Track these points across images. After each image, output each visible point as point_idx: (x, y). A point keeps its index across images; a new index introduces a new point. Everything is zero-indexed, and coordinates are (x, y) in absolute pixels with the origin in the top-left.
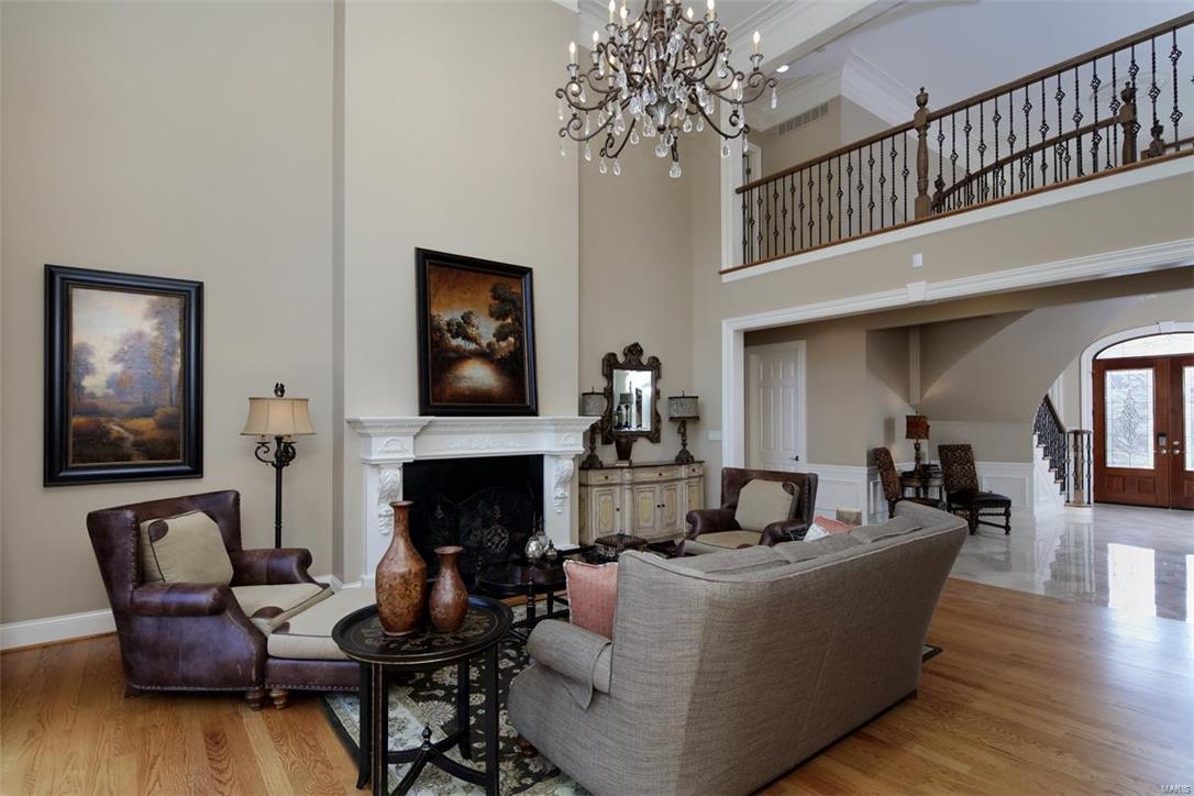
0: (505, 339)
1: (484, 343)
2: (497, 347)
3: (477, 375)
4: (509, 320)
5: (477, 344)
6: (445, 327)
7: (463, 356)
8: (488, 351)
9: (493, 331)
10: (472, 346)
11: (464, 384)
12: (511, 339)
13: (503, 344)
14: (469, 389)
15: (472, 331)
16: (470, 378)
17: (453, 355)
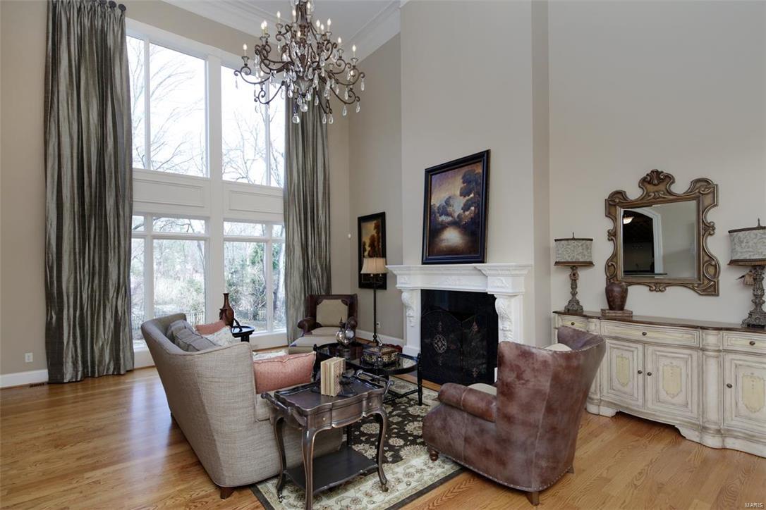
0: (468, 209)
1: (456, 215)
2: (463, 216)
3: (452, 237)
4: (472, 195)
5: (452, 217)
6: (437, 211)
7: (444, 227)
8: (458, 220)
9: (462, 205)
10: (449, 219)
11: (444, 244)
12: (473, 208)
13: (467, 213)
14: (446, 247)
15: (450, 209)
16: (447, 240)
17: (440, 227)
